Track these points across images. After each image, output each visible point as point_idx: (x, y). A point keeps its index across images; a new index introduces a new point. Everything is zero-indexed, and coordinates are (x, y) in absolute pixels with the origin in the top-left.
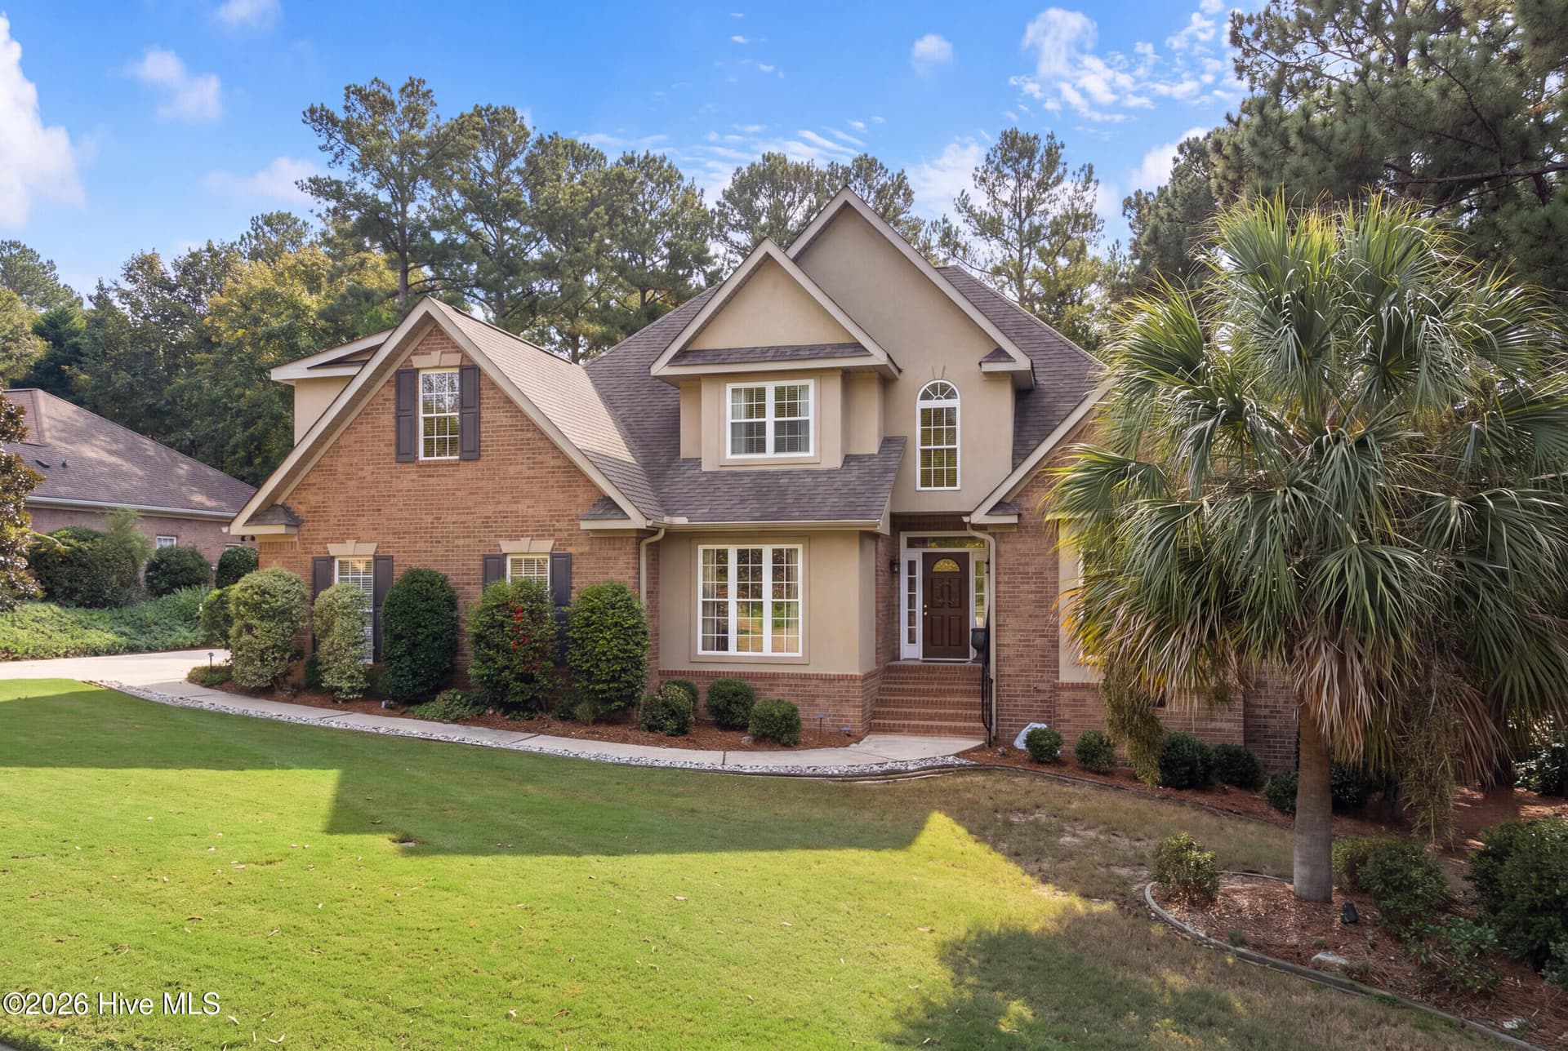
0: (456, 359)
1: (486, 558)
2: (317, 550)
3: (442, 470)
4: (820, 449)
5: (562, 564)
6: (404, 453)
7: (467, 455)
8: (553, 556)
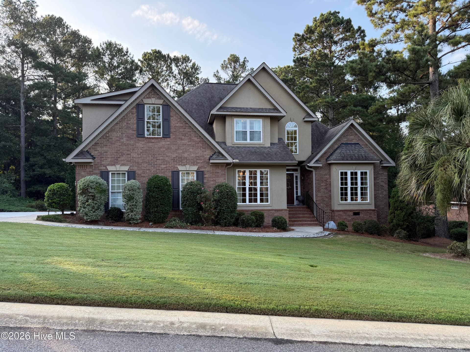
0: (161, 102)
1: (173, 172)
2: (103, 168)
3: (153, 141)
4: (264, 140)
5: (200, 174)
6: (140, 134)
7: (165, 136)
8: (197, 172)
